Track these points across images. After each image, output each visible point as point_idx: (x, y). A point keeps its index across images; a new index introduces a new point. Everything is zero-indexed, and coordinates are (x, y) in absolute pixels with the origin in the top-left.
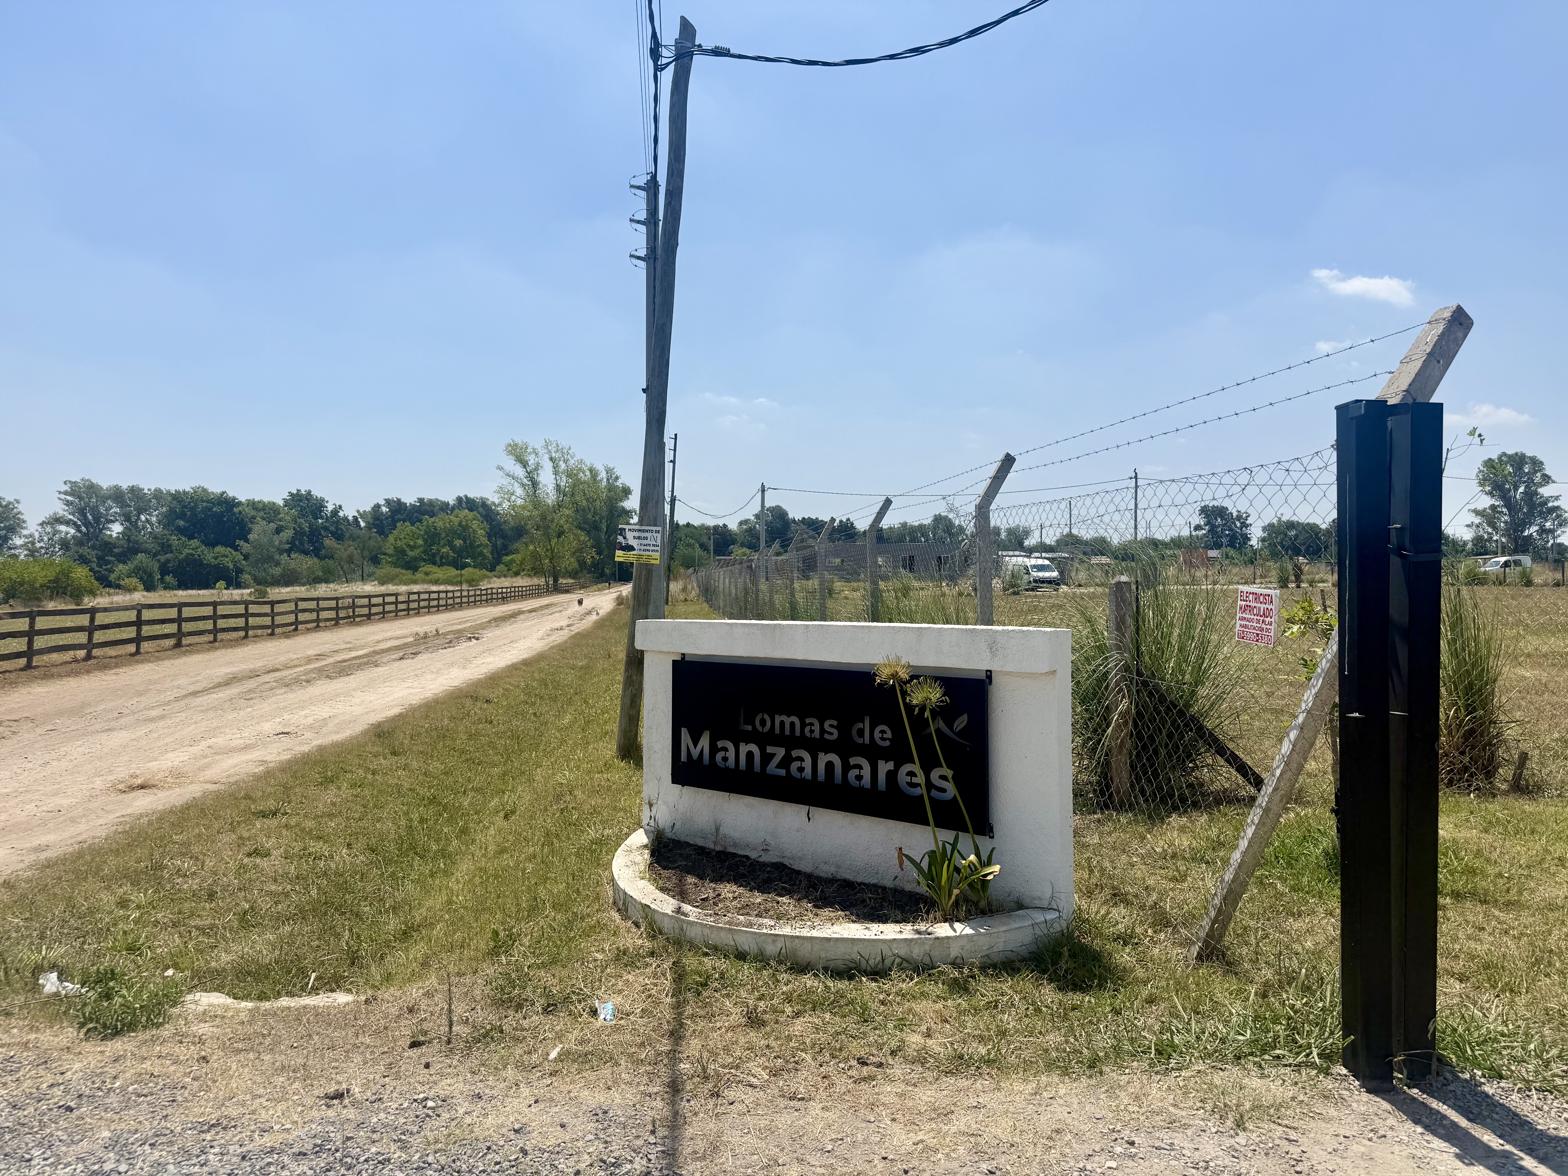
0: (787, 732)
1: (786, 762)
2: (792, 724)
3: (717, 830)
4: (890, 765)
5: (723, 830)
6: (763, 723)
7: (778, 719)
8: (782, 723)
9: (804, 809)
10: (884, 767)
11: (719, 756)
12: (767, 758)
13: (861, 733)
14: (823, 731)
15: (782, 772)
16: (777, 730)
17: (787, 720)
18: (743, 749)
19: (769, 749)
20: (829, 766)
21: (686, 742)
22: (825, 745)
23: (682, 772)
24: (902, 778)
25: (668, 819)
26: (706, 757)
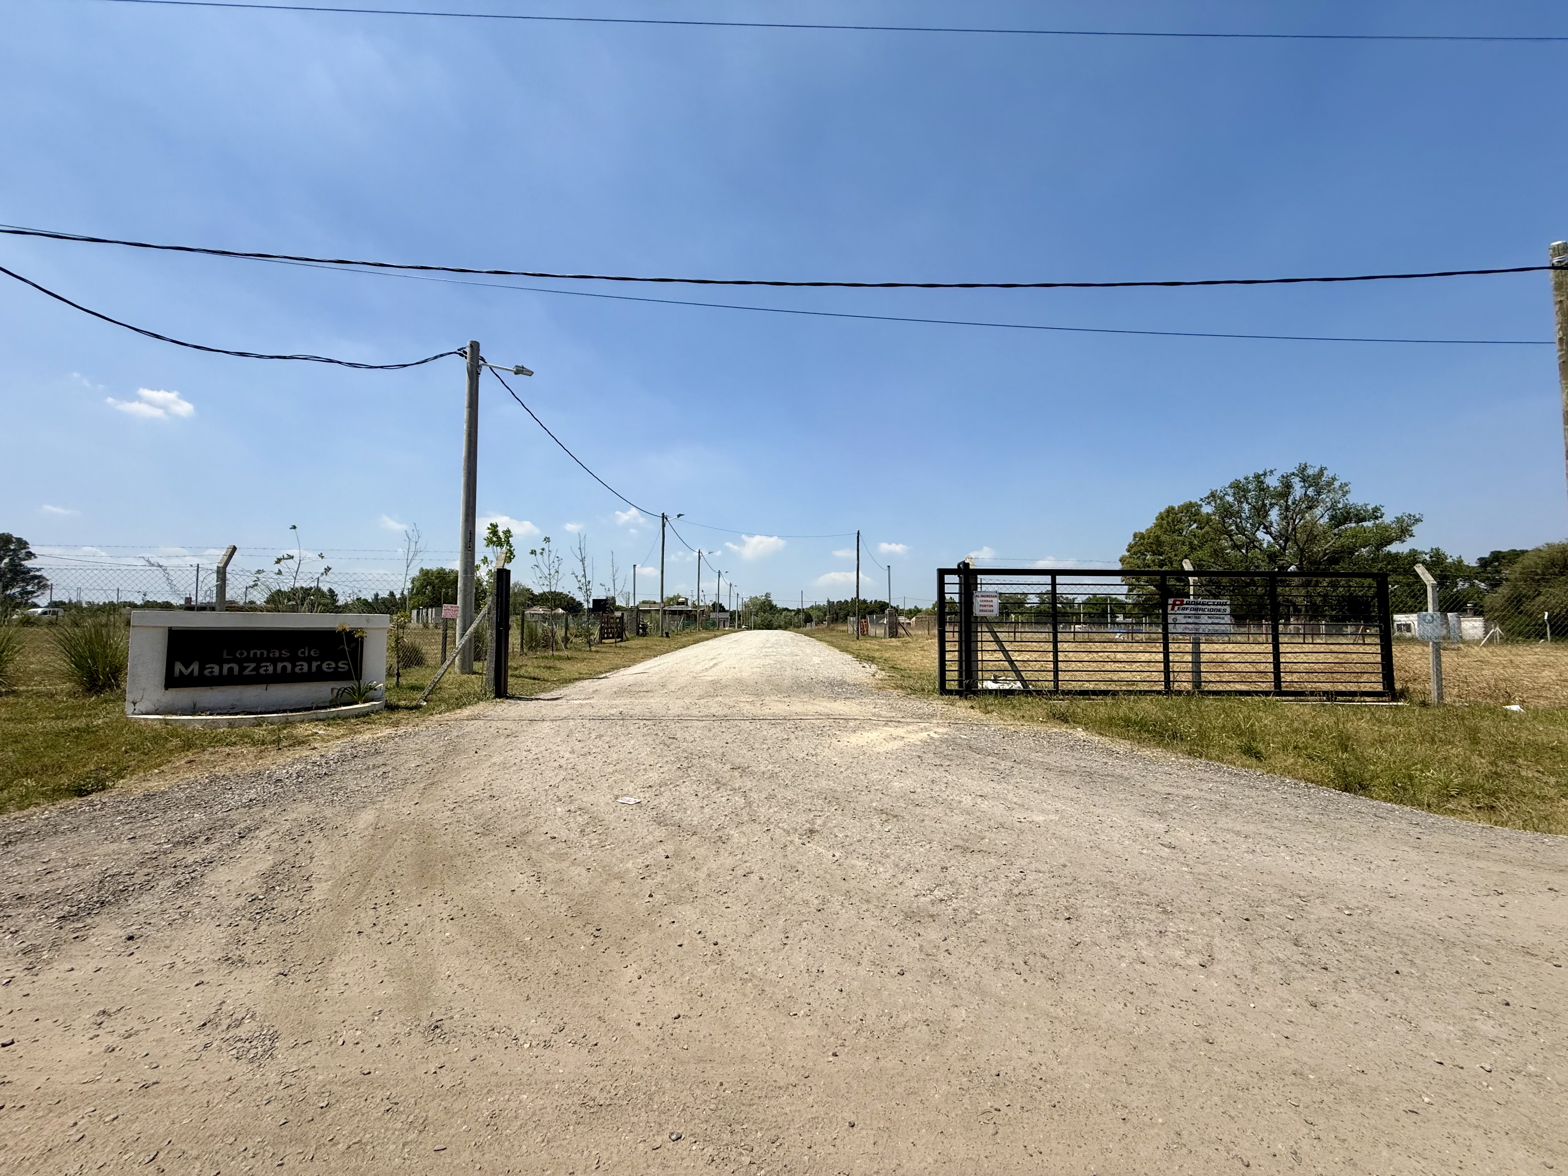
0: (258, 655)
1: (256, 669)
2: (262, 654)
3: (195, 706)
4: (319, 663)
5: (197, 706)
6: (241, 654)
7: (252, 652)
8: (255, 654)
9: (264, 686)
10: (315, 665)
11: (206, 672)
12: (242, 669)
13: (303, 653)
14: (281, 654)
15: (254, 673)
16: (252, 655)
17: (259, 653)
18: (226, 667)
19: (245, 665)
20: (284, 668)
21: (178, 667)
22: (282, 660)
23: (171, 682)
24: (324, 666)
25: (151, 707)
26: (196, 673)
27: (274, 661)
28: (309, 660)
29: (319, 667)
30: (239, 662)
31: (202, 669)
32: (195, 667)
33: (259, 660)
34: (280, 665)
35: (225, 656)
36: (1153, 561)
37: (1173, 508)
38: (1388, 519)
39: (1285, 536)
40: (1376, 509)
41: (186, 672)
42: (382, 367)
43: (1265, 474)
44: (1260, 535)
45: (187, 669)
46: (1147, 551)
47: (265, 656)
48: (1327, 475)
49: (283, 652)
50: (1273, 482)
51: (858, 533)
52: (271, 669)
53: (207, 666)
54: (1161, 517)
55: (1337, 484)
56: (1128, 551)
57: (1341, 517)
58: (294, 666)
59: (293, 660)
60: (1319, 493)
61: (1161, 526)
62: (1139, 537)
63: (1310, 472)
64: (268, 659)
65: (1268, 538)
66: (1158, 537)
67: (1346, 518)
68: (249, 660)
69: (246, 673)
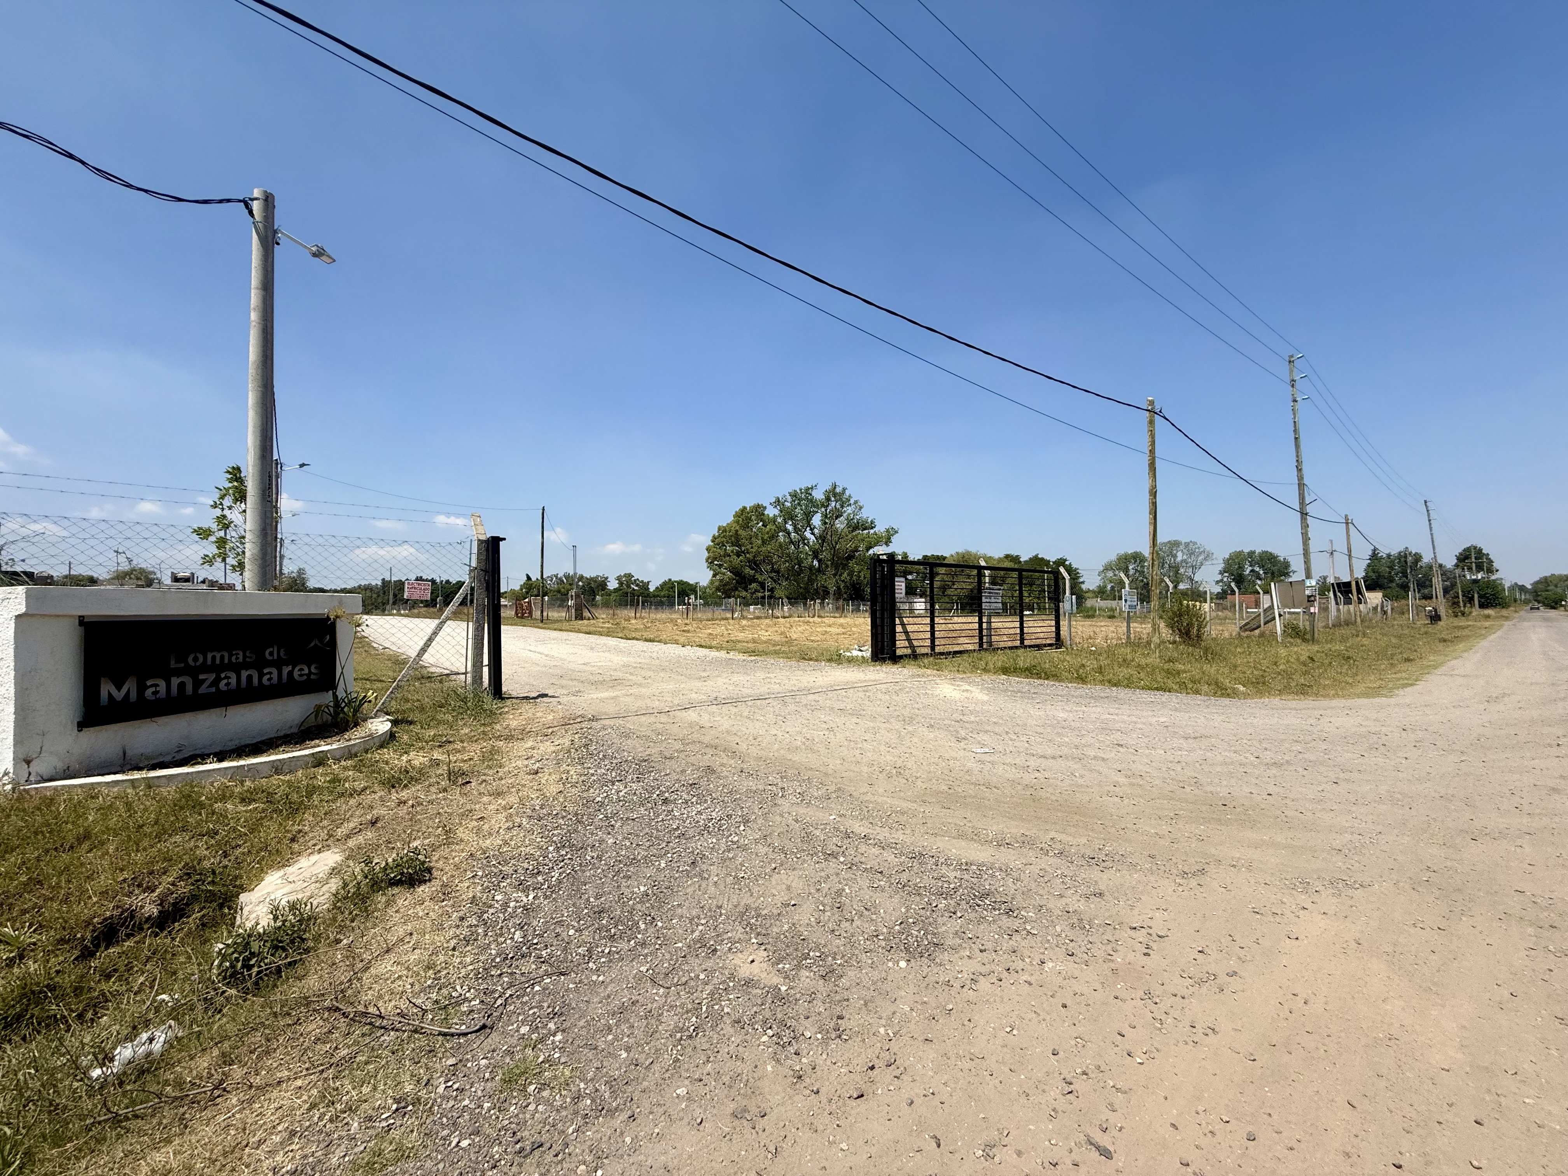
1: (216, 683)
2: (222, 657)
3: (124, 755)
4: (290, 668)
5: (129, 753)
6: (196, 659)
7: (209, 656)
8: (214, 658)
9: (222, 710)
10: (286, 670)
11: (149, 692)
13: (271, 654)
14: (245, 657)
15: (213, 690)
16: (209, 661)
18: (175, 681)
19: (201, 677)
20: (250, 678)
21: (107, 689)
22: (246, 666)
23: (90, 716)
24: (296, 673)
26: (133, 696)
27: (237, 668)
28: (278, 664)
29: (290, 673)
30: (193, 672)
31: (142, 688)
32: (130, 686)
33: (218, 669)
35: (173, 664)
36: (732, 552)
37: (745, 508)
38: (880, 528)
39: (822, 538)
40: (872, 522)
41: (119, 695)
42: (146, 191)
43: (812, 488)
44: (808, 534)
45: (119, 689)
46: (727, 542)
47: (226, 661)
48: (847, 493)
49: (248, 654)
50: (818, 495)
51: (543, 509)
52: (233, 681)
53: (149, 683)
54: (737, 515)
55: (852, 501)
56: (713, 541)
57: (856, 526)
60: (842, 507)
61: (738, 522)
62: (723, 530)
63: (838, 490)
64: (226, 666)
65: (813, 537)
66: (737, 531)
67: (856, 527)
68: (205, 668)
69: (203, 690)
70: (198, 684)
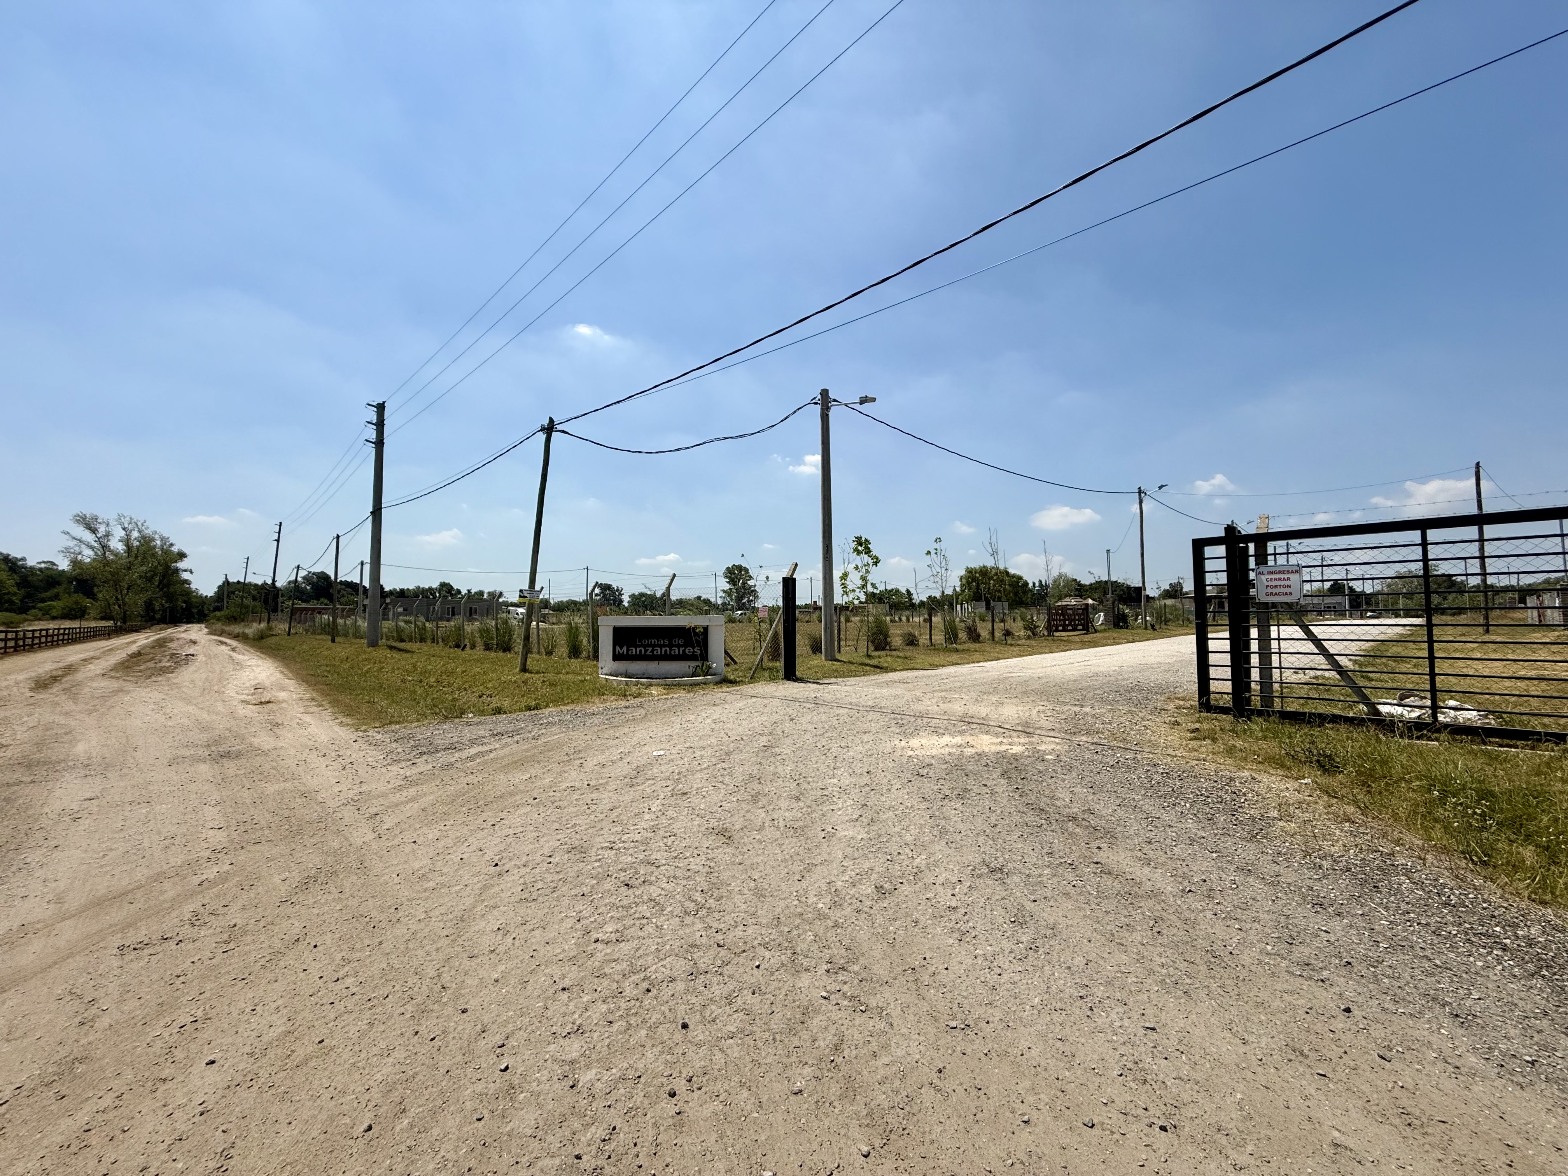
0: (653, 643)
1: (652, 651)
3: (627, 672)
4: (684, 648)
5: (621, 672)
6: (645, 641)
7: (650, 640)
9: (656, 662)
10: (682, 650)
11: (629, 652)
13: (675, 642)
15: (652, 654)
17: (653, 640)
18: (638, 649)
20: (666, 651)
21: (618, 649)
22: (665, 646)
23: (616, 657)
24: (687, 651)
25: (608, 672)
26: (625, 652)
27: (661, 646)
28: (679, 646)
29: (684, 651)
30: (645, 646)
31: (628, 650)
32: (625, 649)
33: (653, 646)
34: (664, 649)
35: (638, 643)
41: (622, 652)
45: (622, 650)
47: (656, 643)
49: (665, 641)
52: (659, 652)
53: (630, 649)
58: (671, 650)
59: (671, 646)
64: (658, 646)
68: (648, 645)
69: (648, 653)
70: (646, 651)
